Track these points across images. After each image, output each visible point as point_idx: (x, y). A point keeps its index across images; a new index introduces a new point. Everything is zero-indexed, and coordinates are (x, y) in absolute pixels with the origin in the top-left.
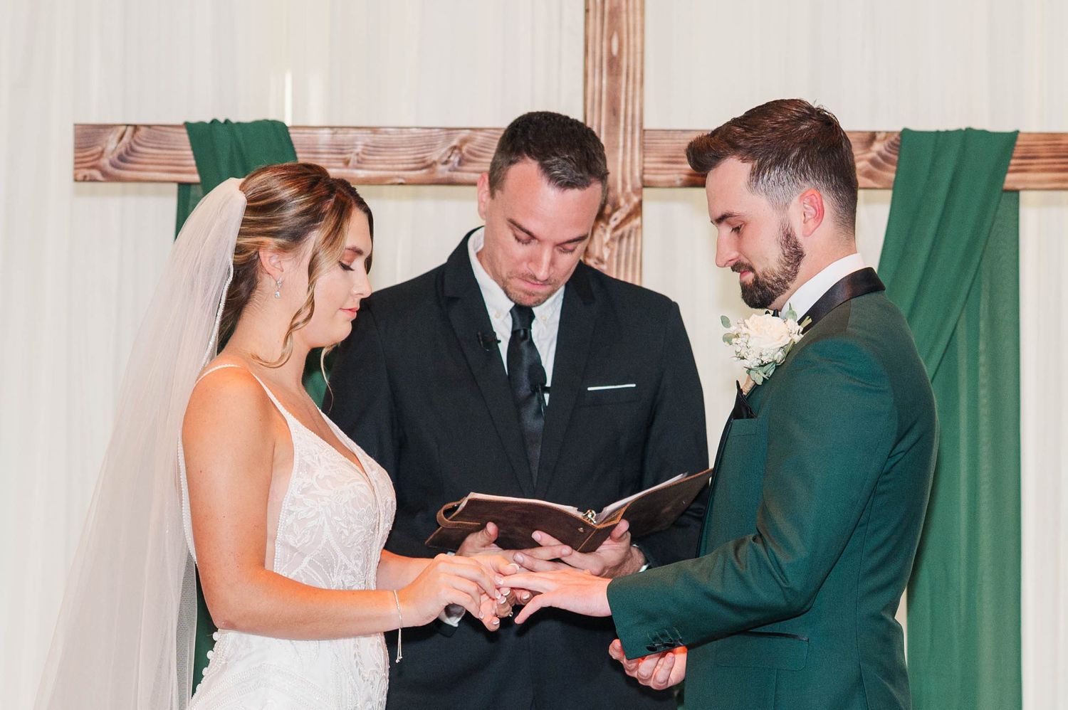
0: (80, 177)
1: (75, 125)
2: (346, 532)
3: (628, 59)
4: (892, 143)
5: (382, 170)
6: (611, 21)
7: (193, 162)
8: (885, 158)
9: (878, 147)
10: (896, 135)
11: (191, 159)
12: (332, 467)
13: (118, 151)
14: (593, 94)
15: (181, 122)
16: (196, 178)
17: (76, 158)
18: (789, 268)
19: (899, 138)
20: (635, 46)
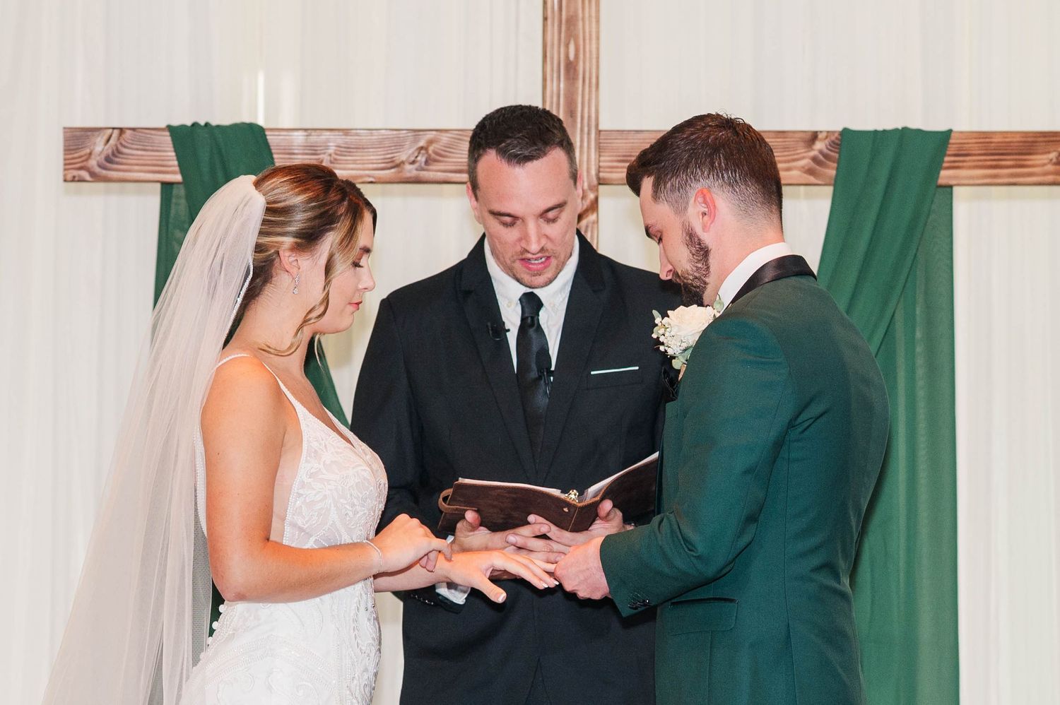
0: (69, 177)
1: (68, 130)
2: (351, 514)
3: (584, 63)
4: (833, 142)
5: (352, 169)
6: (568, 29)
7: (176, 163)
8: (826, 156)
9: (819, 145)
10: (836, 135)
11: (173, 160)
12: (337, 453)
13: (105, 153)
14: (552, 97)
15: (163, 125)
16: (178, 178)
17: (65, 159)
19: (840, 137)
20: (590, 51)
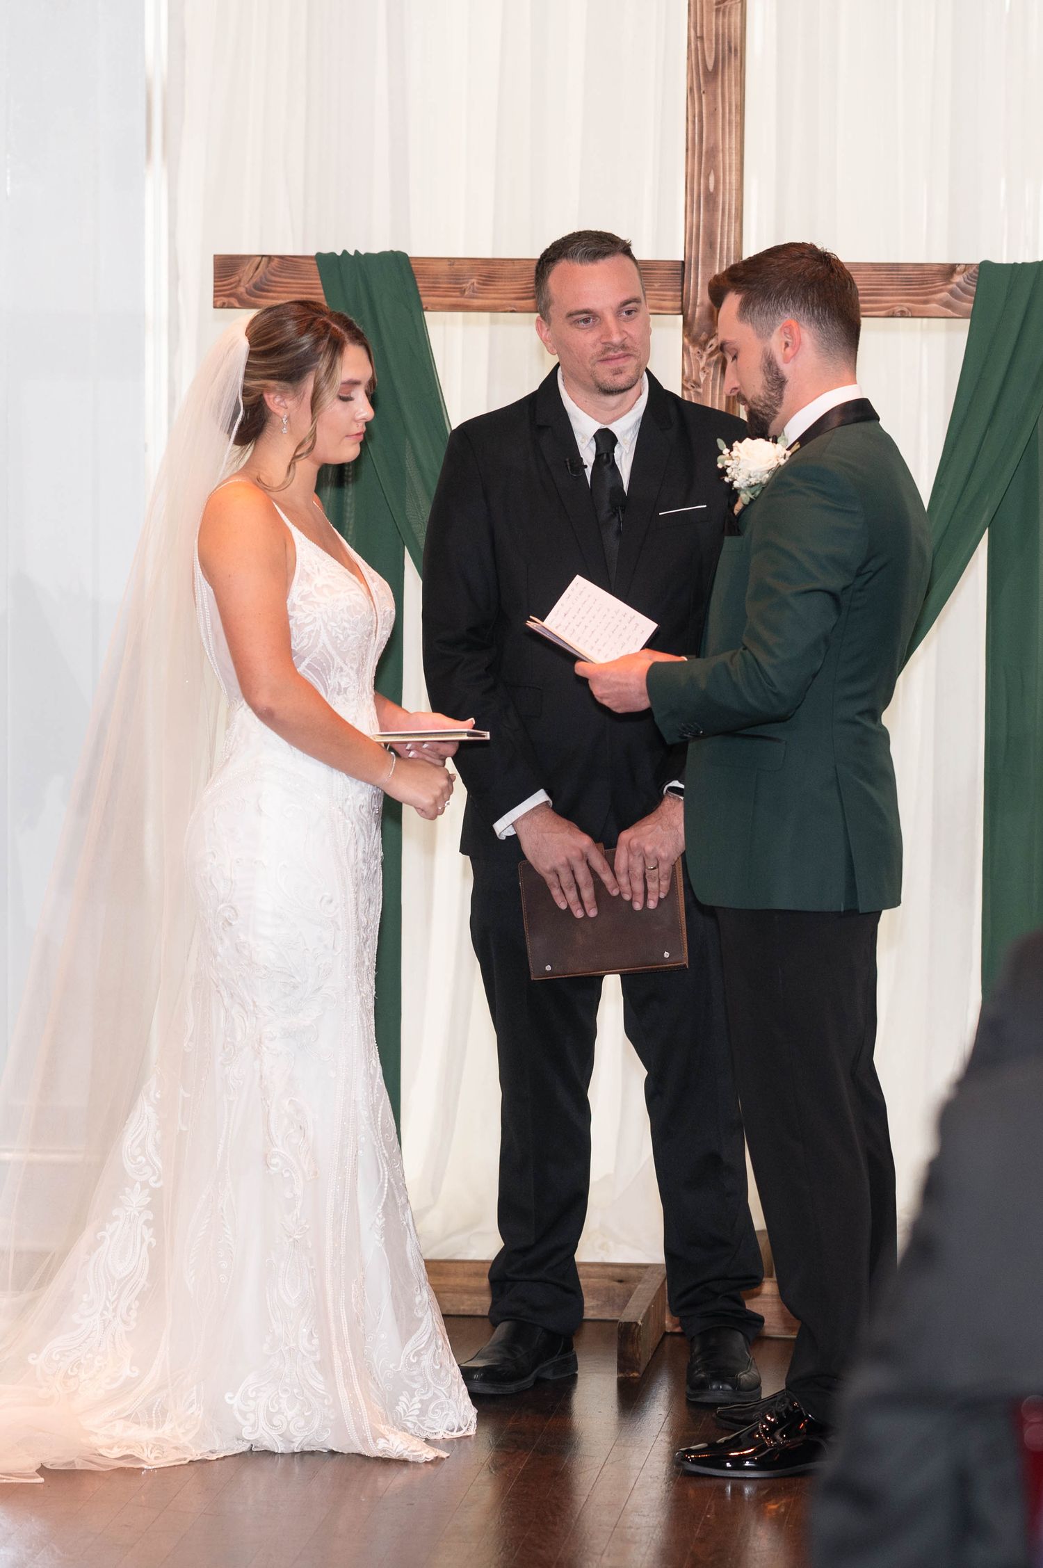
0: (219, 304)
1: (215, 256)
2: (341, 637)
3: (724, 194)
4: (971, 275)
5: (495, 299)
6: (708, 160)
7: (322, 291)
8: (964, 290)
9: (958, 279)
10: (974, 268)
11: (320, 288)
12: (329, 577)
13: (254, 280)
14: (692, 229)
15: (312, 254)
17: (215, 286)
18: (773, 394)
19: (977, 271)
20: (733, 183)
